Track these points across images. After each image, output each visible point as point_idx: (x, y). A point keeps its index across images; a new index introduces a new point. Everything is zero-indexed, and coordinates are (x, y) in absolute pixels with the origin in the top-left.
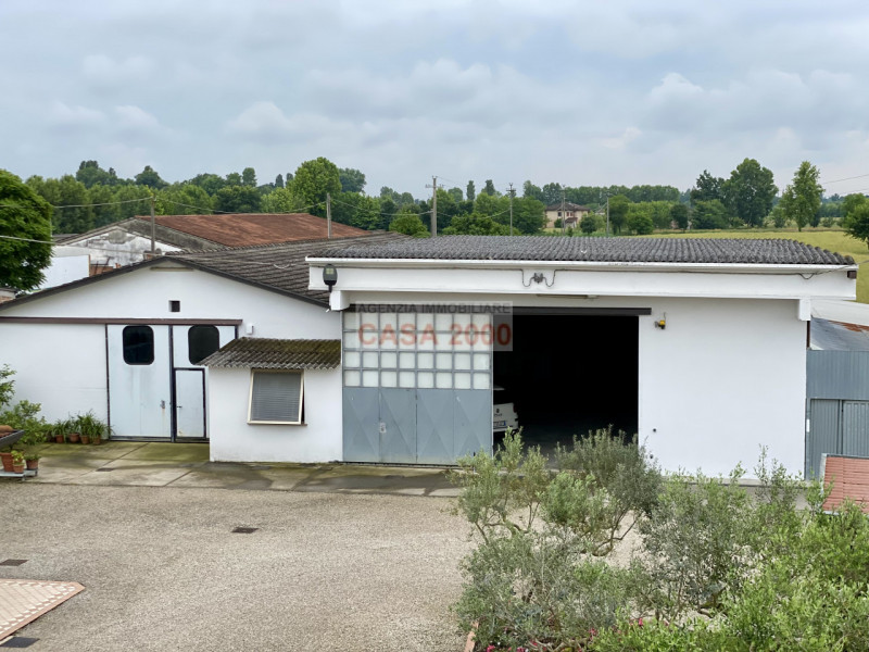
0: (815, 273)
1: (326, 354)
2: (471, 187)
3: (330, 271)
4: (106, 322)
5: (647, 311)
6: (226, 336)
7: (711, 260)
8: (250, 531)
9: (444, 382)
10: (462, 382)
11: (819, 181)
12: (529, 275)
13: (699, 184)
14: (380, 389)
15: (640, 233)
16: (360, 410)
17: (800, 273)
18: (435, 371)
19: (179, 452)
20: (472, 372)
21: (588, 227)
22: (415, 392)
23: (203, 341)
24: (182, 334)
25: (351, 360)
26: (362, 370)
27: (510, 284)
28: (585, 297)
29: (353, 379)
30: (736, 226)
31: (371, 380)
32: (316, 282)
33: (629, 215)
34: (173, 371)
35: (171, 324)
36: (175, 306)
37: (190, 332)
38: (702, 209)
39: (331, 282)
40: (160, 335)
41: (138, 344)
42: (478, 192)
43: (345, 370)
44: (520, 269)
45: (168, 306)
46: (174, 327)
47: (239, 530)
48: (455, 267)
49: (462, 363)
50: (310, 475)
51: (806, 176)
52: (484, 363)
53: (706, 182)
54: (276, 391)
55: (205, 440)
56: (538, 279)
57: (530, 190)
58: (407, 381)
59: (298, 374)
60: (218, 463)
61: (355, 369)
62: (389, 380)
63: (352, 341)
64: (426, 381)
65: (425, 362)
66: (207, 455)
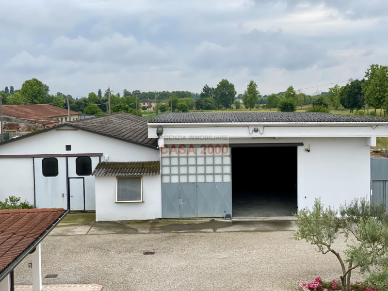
0: (377, 125)
1: (153, 168)
2: (100, 92)
3: (160, 129)
4: (33, 157)
5: (302, 144)
6: (95, 162)
8: (152, 253)
9: (210, 179)
10: (218, 179)
12: (252, 129)
13: (204, 90)
14: (179, 183)
15: (183, 111)
16: (169, 194)
17: (371, 126)
18: (205, 174)
20: (222, 174)
21: (163, 109)
22: (196, 184)
23: (84, 166)
24: (72, 162)
25: (166, 170)
26: (170, 175)
27: (242, 134)
29: (166, 180)
30: (220, 108)
31: (175, 179)
32: (152, 134)
33: (179, 104)
34: (68, 179)
35: (67, 156)
36: (68, 148)
37: (77, 160)
38: (206, 101)
39: (159, 134)
40: (61, 162)
41: (50, 167)
42: (103, 95)
43: (162, 175)
44: (248, 126)
45: (65, 148)
46: (69, 158)
47: (146, 253)
48: (217, 126)
49: (218, 170)
50: (153, 225)
51: (252, 87)
52: (228, 169)
53: (207, 90)
54: (129, 186)
56: (256, 131)
57: (126, 93)
58: (192, 179)
59: (139, 179)
60: (99, 222)
61: (167, 175)
62: (184, 179)
63: (166, 162)
64: (201, 179)
65: (201, 170)
66: (95, 219)
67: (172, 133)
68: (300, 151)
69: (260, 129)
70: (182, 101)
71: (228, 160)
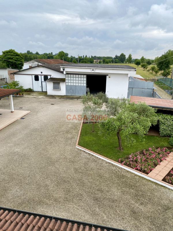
0: (131, 70)
1: (63, 80)
2: (84, 56)
3: (64, 68)
4: (32, 75)
5: (108, 75)
6: (49, 77)
7: (117, 68)
8: (53, 104)
9: (80, 85)
10: (82, 85)
11: (132, 57)
12: (92, 69)
13: (115, 56)
14: (71, 85)
15: (107, 63)
16: (68, 88)
17: (129, 70)
18: (78, 83)
19: (43, 93)
20: (83, 83)
21: (100, 62)
22: (76, 86)
23: (46, 78)
24: (43, 77)
25: (67, 81)
26: (68, 83)
27: (89, 71)
28: (99, 73)
29: (67, 84)
30: (120, 63)
31: (70, 84)
32: (62, 70)
33: (106, 61)
34: (42, 82)
35: (41, 75)
36: (42, 73)
37: (44, 77)
38: (116, 60)
39: (64, 70)
40: (40, 77)
41: (37, 78)
42: (84, 57)
43: (66, 83)
44: (90, 69)
45: (41, 73)
46: (42, 76)
47: (52, 104)
48: (81, 68)
49: (82, 82)
50: (61, 97)
51: (130, 56)
52: (85, 82)
53: (116, 56)
54: (56, 85)
55: (47, 92)
56: (93, 70)
57: (92, 57)
58: (75, 84)
59: (59, 83)
60: (48, 95)
61: (67, 82)
62: (72, 84)
63: (67, 78)
64: (77, 84)
65: (77, 82)
66: (47, 94)
67: (68, 70)
68: (107, 77)
69: (94, 70)
70: (107, 60)
71: (85, 79)
